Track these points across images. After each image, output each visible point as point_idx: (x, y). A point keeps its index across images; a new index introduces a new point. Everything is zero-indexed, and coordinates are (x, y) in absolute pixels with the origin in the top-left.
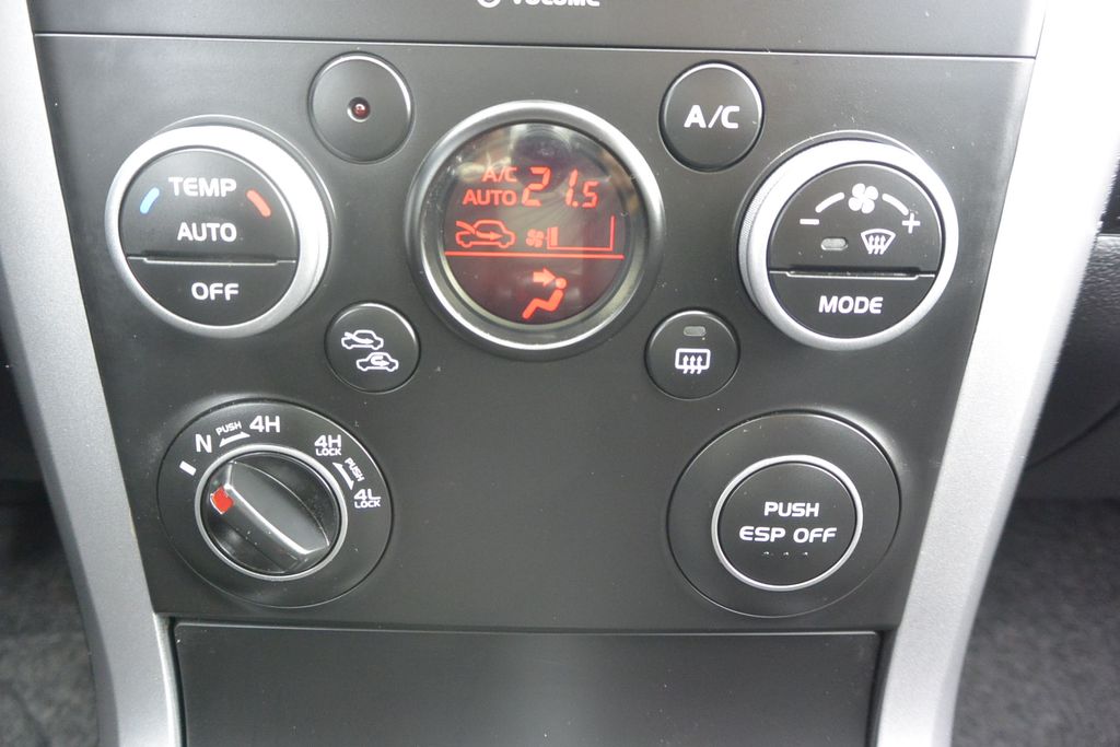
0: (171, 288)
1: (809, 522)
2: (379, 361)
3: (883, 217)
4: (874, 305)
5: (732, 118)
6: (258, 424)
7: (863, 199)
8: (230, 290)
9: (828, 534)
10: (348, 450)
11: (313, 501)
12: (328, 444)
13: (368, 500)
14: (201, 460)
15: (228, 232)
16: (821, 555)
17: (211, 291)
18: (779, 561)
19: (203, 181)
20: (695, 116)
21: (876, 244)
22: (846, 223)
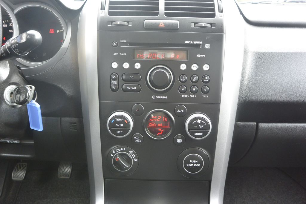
0: (114, 132)
1: (196, 163)
2: (138, 141)
3: (202, 123)
4: (201, 134)
5: (183, 111)
6: (122, 149)
7: (199, 121)
8: (121, 132)
9: (199, 165)
10: (133, 153)
11: (128, 160)
12: (131, 152)
13: (136, 160)
14: (113, 154)
15: (122, 125)
16: (198, 168)
17: (119, 132)
18: (192, 169)
19: (119, 119)
20: (179, 111)
21: (201, 127)
22: (197, 124)
